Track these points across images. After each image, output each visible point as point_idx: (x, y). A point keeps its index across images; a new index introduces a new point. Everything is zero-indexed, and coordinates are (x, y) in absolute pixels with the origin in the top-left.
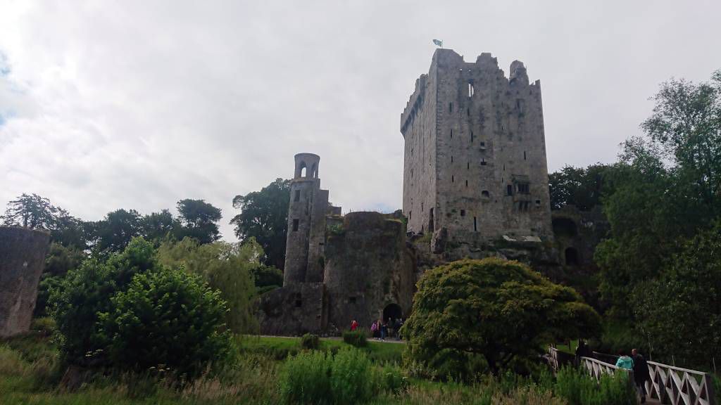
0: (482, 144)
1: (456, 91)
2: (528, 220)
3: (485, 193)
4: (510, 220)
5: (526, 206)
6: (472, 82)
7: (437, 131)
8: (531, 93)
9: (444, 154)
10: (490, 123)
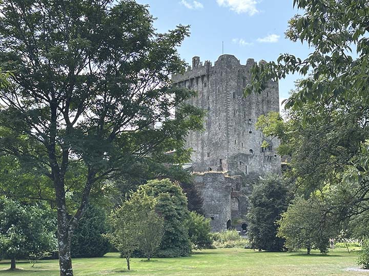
0: (250, 120)
1: (236, 84)
2: (271, 167)
3: (251, 150)
4: (262, 167)
5: (270, 159)
6: (244, 79)
7: (227, 111)
8: (273, 87)
9: (231, 126)
10: (254, 106)
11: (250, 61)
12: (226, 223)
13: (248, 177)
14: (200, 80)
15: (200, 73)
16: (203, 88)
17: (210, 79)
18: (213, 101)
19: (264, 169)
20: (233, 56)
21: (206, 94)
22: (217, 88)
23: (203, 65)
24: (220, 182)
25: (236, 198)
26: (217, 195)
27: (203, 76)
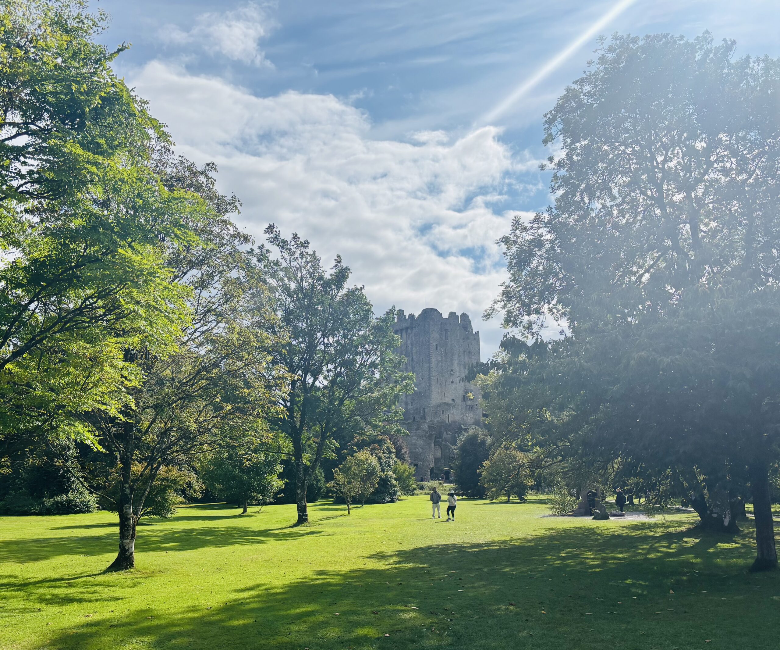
0: (452, 370)
1: (439, 336)
2: (472, 416)
3: (453, 400)
4: (464, 416)
5: (472, 408)
6: (446, 331)
7: (429, 362)
8: (475, 339)
9: (435, 376)
10: (456, 357)
11: (452, 314)
12: (429, 470)
13: (450, 425)
14: (404, 332)
15: (404, 325)
16: (406, 340)
17: (414, 331)
18: (416, 352)
19: (465, 418)
20: (436, 310)
21: (410, 346)
22: (421, 340)
23: (407, 318)
24: (424, 431)
25: (439, 445)
26: (420, 442)
27: (407, 329)
